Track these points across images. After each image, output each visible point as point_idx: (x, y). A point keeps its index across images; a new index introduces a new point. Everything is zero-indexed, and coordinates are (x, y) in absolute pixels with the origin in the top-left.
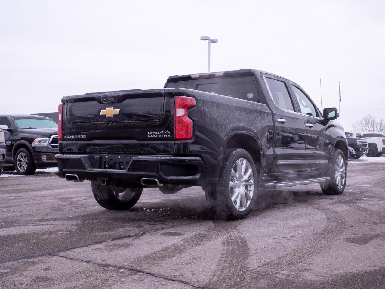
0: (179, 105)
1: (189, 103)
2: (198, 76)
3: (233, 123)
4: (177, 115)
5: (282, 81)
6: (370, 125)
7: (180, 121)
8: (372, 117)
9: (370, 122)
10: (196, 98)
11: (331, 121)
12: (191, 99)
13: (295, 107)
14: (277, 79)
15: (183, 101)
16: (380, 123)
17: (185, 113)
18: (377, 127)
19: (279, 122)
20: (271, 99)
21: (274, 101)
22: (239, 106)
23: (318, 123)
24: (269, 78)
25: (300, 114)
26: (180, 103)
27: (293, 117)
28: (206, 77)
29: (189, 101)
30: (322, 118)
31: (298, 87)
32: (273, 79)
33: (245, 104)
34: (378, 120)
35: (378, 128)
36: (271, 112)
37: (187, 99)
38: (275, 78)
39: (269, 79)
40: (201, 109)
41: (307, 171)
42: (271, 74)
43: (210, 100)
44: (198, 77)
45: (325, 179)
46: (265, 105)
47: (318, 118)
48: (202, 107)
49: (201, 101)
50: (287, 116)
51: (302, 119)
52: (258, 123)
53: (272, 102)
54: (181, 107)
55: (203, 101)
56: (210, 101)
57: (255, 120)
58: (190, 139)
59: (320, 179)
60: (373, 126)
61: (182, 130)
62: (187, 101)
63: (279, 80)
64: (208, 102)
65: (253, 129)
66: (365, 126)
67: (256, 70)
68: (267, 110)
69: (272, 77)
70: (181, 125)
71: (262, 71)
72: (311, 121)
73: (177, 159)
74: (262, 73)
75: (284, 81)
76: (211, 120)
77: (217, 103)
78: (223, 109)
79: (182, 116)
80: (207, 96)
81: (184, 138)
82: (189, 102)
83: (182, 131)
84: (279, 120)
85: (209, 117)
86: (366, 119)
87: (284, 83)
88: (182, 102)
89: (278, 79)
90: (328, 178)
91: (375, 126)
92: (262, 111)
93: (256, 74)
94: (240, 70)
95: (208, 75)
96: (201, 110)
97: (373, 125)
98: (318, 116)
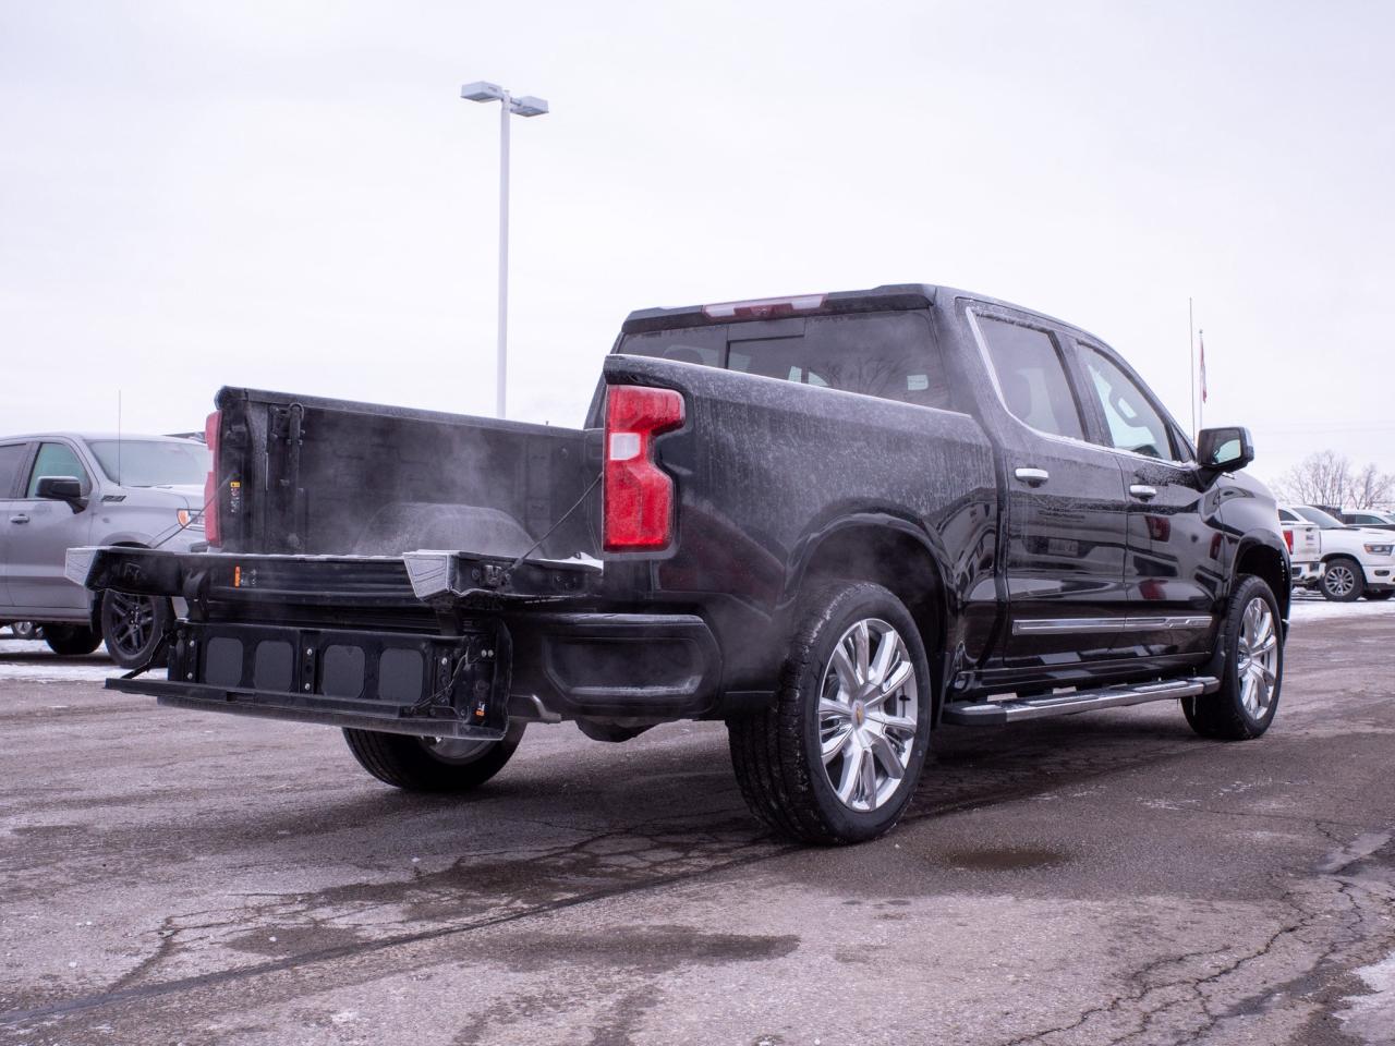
0: (622, 420)
1: (657, 412)
2: (730, 311)
3: (834, 486)
4: (613, 457)
5: (1043, 330)
6: (1329, 485)
7: (622, 480)
8: (1334, 459)
9: (1330, 477)
10: (685, 394)
11: (1225, 474)
12: (667, 398)
13: (1090, 423)
14: (1022, 321)
15: (632, 407)
16: (1364, 480)
17: (642, 450)
18: (1352, 495)
19: (1021, 480)
20: (996, 398)
21: (1006, 402)
22: (863, 421)
23: (1178, 483)
24: (989, 317)
25: (1106, 449)
26: (624, 410)
27: (1079, 460)
28: (758, 314)
29: (658, 404)
30: (1193, 465)
31: (1105, 350)
32: (1005, 321)
33: (886, 413)
34: (1356, 471)
35: (1358, 499)
36: (989, 445)
37: (649, 397)
38: (1013, 319)
39: (989, 320)
40: (706, 433)
41: (1134, 655)
42: (1000, 301)
43: (743, 401)
44: (733, 313)
45: (1197, 685)
46: (969, 416)
47: (1178, 464)
48: (711, 428)
49: (708, 405)
50: (1053, 459)
51: (1112, 469)
52: (938, 484)
53: (999, 405)
54: (629, 425)
55: (714, 403)
56: (743, 405)
57: (927, 474)
58: (662, 546)
59: (1179, 685)
60: (1340, 491)
61: (629, 514)
62: (652, 406)
63: (1029, 327)
64: (738, 406)
65: (915, 509)
66: (1310, 490)
67: (942, 287)
68: (976, 436)
69: (1003, 316)
70: (625, 493)
71: (964, 292)
72: (1149, 475)
73: (610, 622)
74: (961, 301)
75: (1049, 328)
76: (746, 476)
77: (772, 412)
78: (797, 432)
79: (629, 461)
80: (732, 386)
81: (637, 541)
82: (656, 406)
83: (629, 518)
84: (1021, 472)
85: (737, 465)
86: (1317, 468)
87: (1051, 334)
88: (629, 409)
89: (1027, 322)
90: (1212, 680)
91: (1347, 491)
92: (957, 439)
93: (939, 302)
94: (883, 287)
95: (767, 307)
96: (707, 438)
97: (1340, 485)
98: (1176, 455)
